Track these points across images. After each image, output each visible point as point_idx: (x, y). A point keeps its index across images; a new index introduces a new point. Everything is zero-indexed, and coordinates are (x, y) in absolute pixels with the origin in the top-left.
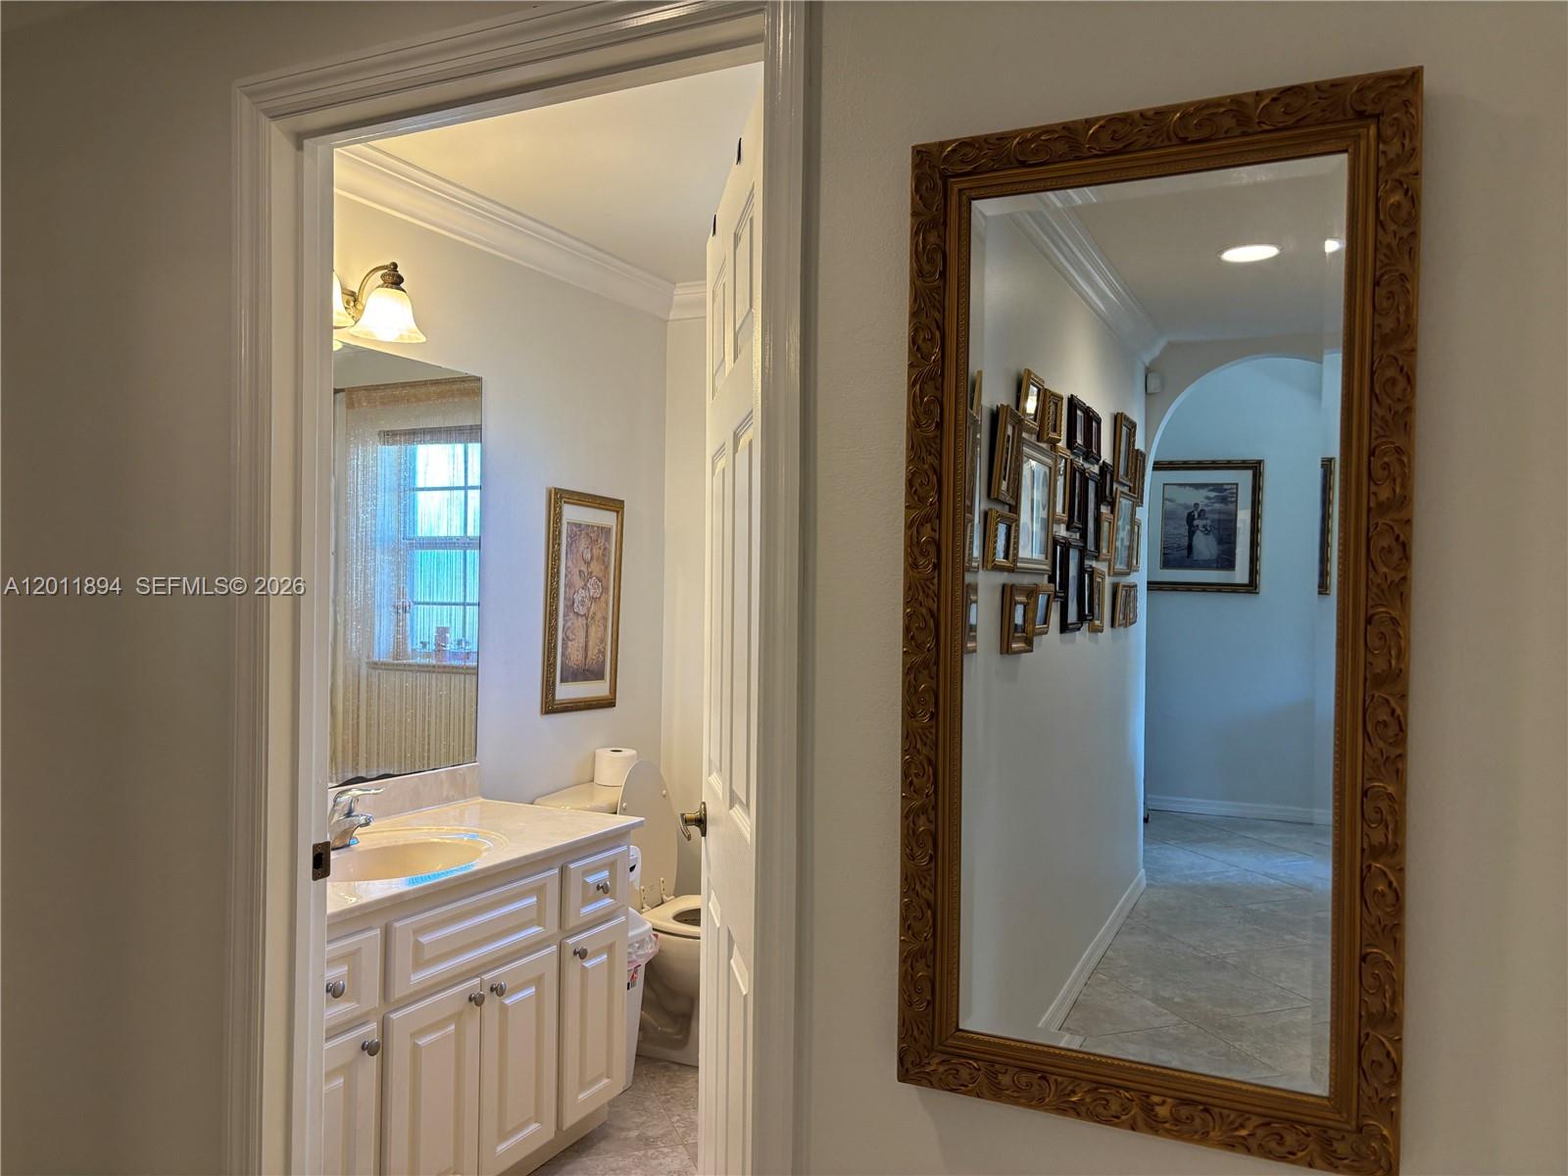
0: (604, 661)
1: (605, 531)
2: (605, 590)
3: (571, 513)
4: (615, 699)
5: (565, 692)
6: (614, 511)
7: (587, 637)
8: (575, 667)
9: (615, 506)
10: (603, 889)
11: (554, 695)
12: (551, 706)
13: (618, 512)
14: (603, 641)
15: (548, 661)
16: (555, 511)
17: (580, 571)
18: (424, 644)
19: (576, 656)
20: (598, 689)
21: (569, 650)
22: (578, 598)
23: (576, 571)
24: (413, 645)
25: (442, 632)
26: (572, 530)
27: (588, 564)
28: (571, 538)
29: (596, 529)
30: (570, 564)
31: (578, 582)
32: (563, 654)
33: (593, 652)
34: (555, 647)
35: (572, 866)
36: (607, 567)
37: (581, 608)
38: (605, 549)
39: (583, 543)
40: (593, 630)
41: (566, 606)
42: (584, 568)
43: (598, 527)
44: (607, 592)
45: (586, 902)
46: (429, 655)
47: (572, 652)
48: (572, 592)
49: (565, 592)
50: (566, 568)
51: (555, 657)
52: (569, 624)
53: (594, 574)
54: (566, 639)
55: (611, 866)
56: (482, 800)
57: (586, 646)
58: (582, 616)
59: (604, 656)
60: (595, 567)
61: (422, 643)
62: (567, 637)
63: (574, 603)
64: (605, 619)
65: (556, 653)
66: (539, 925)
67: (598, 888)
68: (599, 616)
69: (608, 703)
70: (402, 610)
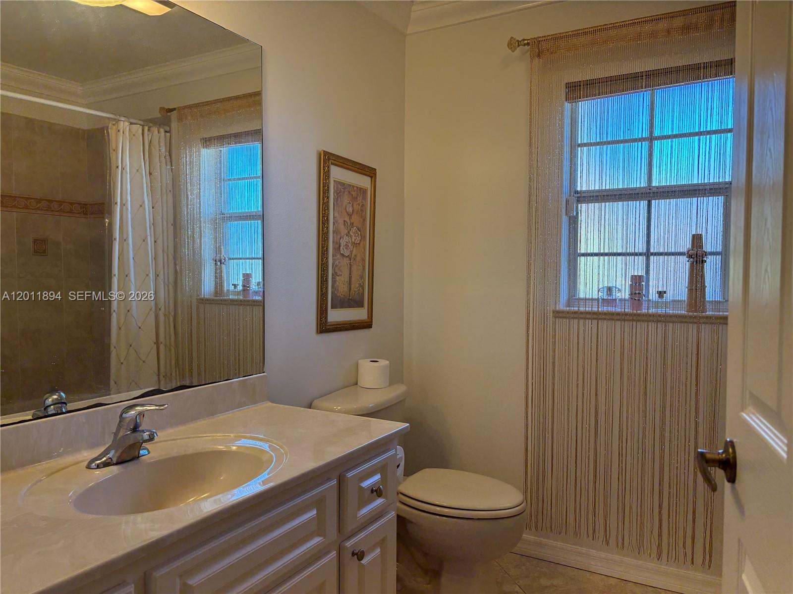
0: (363, 294)
1: (363, 191)
2: (363, 237)
3: (337, 173)
4: (372, 322)
5: (335, 316)
6: (369, 176)
7: (350, 274)
8: (342, 296)
9: (370, 172)
10: (377, 492)
11: (326, 318)
12: (324, 327)
13: (372, 177)
14: (362, 277)
15: (322, 291)
16: (324, 170)
17: (344, 221)
18: (235, 286)
19: (343, 289)
20: (357, 314)
21: (337, 283)
22: (343, 243)
23: (341, 221)
24: (228, 287)
25: (247, 277)
26: (337, 188)
27: (350, 215)
28: (337, 194)
29: (356, 188)
30: (336, 214)
31: (344, 231)
32: (333, 287)
33: (355, 286)
34: (327, 280)
35: (350, 475)
36: (364, 220)
37: (345, 250)
38: (363, 205)
39: (346, 199)
40: (354, 268)
41: (334, 248)
42: (347, 219)
43: (357, 187)
44: (365, 240)
45: (363, 503)
46: (238, 293)
47: (339, 284)
48: (339, 237)
49: (333, 237)
50: (334, 217)
51: (327, 288)
52: (337, 263)
53: (354, 225)
54: (335, 275)
55: (382, 469)
56: (269, 404)
57: (350, 278)
58: (347, 257)
59: (363, 289)
60: (355, 219)
61: (233, 285)
62: (336, 273)
63: (340, 246)
64: (364, 260)
65: (327, 284)
66: (320, 536)
67: (372, 491)
68: (359, 258)
69: (366, 325)
70: (219, 262)
